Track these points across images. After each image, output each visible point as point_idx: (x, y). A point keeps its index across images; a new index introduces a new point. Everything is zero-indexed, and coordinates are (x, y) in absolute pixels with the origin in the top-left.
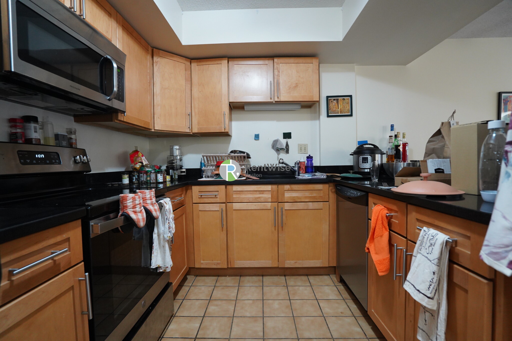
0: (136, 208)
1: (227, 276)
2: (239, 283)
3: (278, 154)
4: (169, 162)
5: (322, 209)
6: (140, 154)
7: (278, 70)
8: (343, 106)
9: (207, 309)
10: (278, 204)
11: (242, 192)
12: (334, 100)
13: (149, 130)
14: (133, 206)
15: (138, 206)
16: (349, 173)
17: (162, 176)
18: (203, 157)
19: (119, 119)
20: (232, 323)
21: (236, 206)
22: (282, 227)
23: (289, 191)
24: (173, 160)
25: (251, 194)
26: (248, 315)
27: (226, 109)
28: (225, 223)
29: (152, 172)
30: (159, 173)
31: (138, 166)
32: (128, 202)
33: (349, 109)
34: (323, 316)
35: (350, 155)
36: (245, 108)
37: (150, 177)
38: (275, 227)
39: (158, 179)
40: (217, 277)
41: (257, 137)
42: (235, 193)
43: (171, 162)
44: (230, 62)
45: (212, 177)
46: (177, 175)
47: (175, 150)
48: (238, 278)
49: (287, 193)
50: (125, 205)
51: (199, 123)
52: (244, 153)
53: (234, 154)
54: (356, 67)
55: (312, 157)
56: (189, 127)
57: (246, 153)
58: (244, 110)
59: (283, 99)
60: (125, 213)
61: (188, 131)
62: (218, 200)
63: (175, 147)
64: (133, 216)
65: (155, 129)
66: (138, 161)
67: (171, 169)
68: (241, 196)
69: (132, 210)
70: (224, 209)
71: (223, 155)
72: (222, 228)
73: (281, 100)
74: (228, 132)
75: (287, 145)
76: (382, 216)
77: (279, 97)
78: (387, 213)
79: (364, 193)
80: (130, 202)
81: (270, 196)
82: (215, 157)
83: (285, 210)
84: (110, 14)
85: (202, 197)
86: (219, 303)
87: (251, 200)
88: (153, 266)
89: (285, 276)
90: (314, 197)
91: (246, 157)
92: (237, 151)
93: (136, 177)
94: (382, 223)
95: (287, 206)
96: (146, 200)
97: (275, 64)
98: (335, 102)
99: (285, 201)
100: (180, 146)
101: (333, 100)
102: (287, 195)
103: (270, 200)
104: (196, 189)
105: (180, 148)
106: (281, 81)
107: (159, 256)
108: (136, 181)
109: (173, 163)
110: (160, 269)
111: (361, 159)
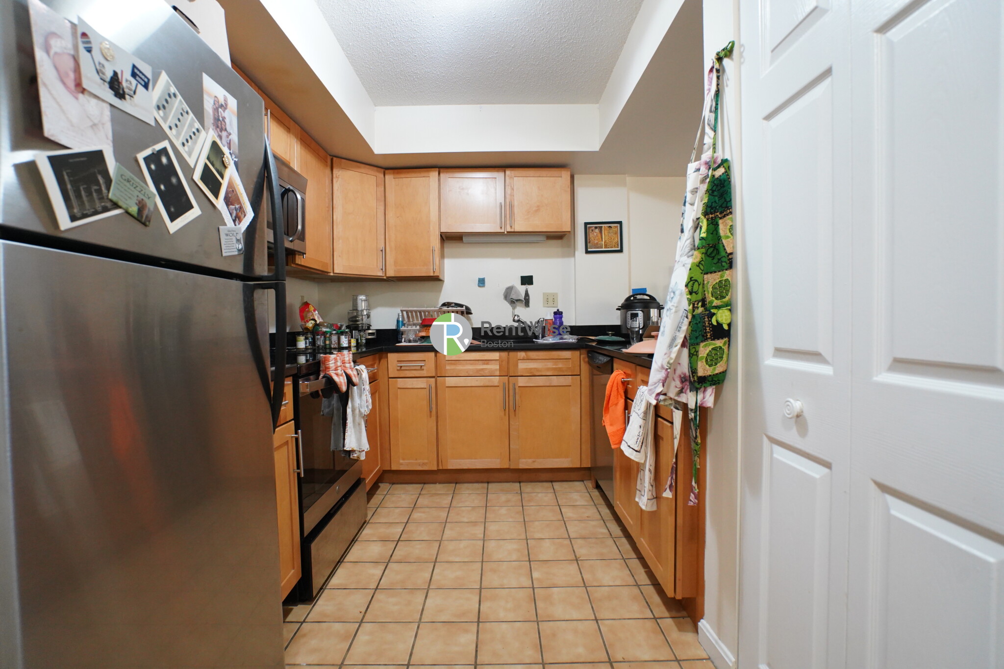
0: (337, 370)
1: (437, 484)
2: (454, 491)
3: (514, 308)
4: (351, 320)
5: (570, 386)
6: (311, 308)
7: (511, 186)
8: (607, 237)
9: (410, 516)
10: (508, 379)
11: (457, 362)
12: (596, 228)
13: (326, 274)
14: (335, 368)
15: (339, 368)
16: (608, 335)
17: (347, 339)
18: (402, 312)
19: (297, 262)
20: (445, 527)
21: (450, 381)
22: (515, 411)
23: (525, 361)
24: (356, 317)
25: (471, 364)
26: (465, 520)
27: (436, 242)
28: (434, 406)
29: (333, 334)
30: (343, 335)
31: (310, 324)
32: (330, 363)
33: (618, 241)
34: (564, 520)
35: (617, 309)
36: (464, 239)
37: (330, 340)
38: (505, 410)
39: (341, 342)
40: (422, 485)
41: (482, 282)
42: (449, 364)
43: (354, 319)
44: (441, 175)
45: (415, 341)
46: (364, 339)
47: (359, 302)
48: (454, 485)
49: (521, 362)
50: (327, 366)
51: (396, 263)
52: (461, 306)
53: (448, 307)
54: (629, 179)
55: (561, 313)
56: (381, 268)
57: (464, 307)
58: (463, 242)
59: (518, 228)
60: (327, 375)
61: (380, 274)
62: (424, 373)
63: (361, 297)
64: (335, 378)
65: (335, 272)
66: (309, 318)
67: (355, 330)
68: (457, 368)
69: (334, 372)
70: (433, 386)
71: (431, 310)
72: (431, 412)
73: (515, 231)
74: (438, 276)
75: (527, 294)
76: (617, 382)
77: (513, 226)
78: (623, 378)
79: (609, 359)
80: (332, 364)
81: (498, 367)
82: (420, 312)
83: (519, 387)
84: (288, 129)
85: (402, 368)
86: (427, 510)
87: (471, 374)
88: (347, 448)
89: (520, 482)
90: (560, 369)
91: (465, 313)
92: (452, 303)
93: (310, 340)
94: (618, 389)
95: (522, 382)
96: (345, 363)
97: (507, 178)
98: (597, 230)
99: (519, 374)
100: (366, 296)
101: (593, 228)
102: (522, 366)
103: (498, 373)
104: (393, 357)
105: (368, 298)
106: (516, 203)
107: (353, 436)
108: (309, 345)
109: (357, 321)
110: (354, 453)
111: (630, 315)
